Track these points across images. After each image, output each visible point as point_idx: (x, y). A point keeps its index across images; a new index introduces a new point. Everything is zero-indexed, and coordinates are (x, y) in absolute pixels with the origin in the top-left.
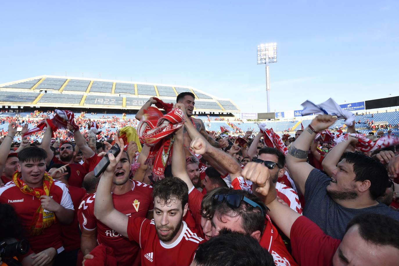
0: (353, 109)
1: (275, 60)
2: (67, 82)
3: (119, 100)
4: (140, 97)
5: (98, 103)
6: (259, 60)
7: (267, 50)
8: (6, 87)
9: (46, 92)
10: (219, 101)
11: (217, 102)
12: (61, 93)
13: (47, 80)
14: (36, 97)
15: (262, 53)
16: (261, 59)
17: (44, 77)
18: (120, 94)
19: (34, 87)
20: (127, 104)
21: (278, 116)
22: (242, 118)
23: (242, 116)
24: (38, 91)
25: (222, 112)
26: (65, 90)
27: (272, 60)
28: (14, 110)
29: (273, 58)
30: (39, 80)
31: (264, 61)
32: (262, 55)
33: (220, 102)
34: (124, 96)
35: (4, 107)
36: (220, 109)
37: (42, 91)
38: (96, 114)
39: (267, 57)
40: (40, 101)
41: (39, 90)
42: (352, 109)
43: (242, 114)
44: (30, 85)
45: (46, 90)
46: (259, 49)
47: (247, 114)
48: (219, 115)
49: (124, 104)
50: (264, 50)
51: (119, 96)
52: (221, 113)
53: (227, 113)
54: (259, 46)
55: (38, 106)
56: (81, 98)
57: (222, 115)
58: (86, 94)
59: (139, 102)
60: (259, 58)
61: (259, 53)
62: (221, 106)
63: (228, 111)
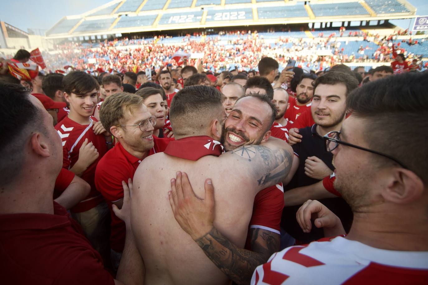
3: (198, 15)
4: (228, 7)
5: (173, 22)
8: (90, 16)
11: (361, 2)
12: (137, 14)
14: (113, 23)
18: (202, 6)
19: (113, 12)
20: (207, 20)
22: (415, 28)
23: (417, 24)
24: (116, 16)
25: (368, 19)
26: (142, 10)
30: (120, 3)
34: (206, 9)
36: (364, 13)
37: (121, 15)
38: (171, 37)
40: (115, 27)
44: (111, 10)
45: (126, 13)
48: (360, 27)
49: (204, 20)
51: (200, 10)
52: (364, 24)
53: (379, 21)
56: (154, 18)
57: (368, 26)
58: (161, 13)
59: (224, 15)
63: (383, 17)
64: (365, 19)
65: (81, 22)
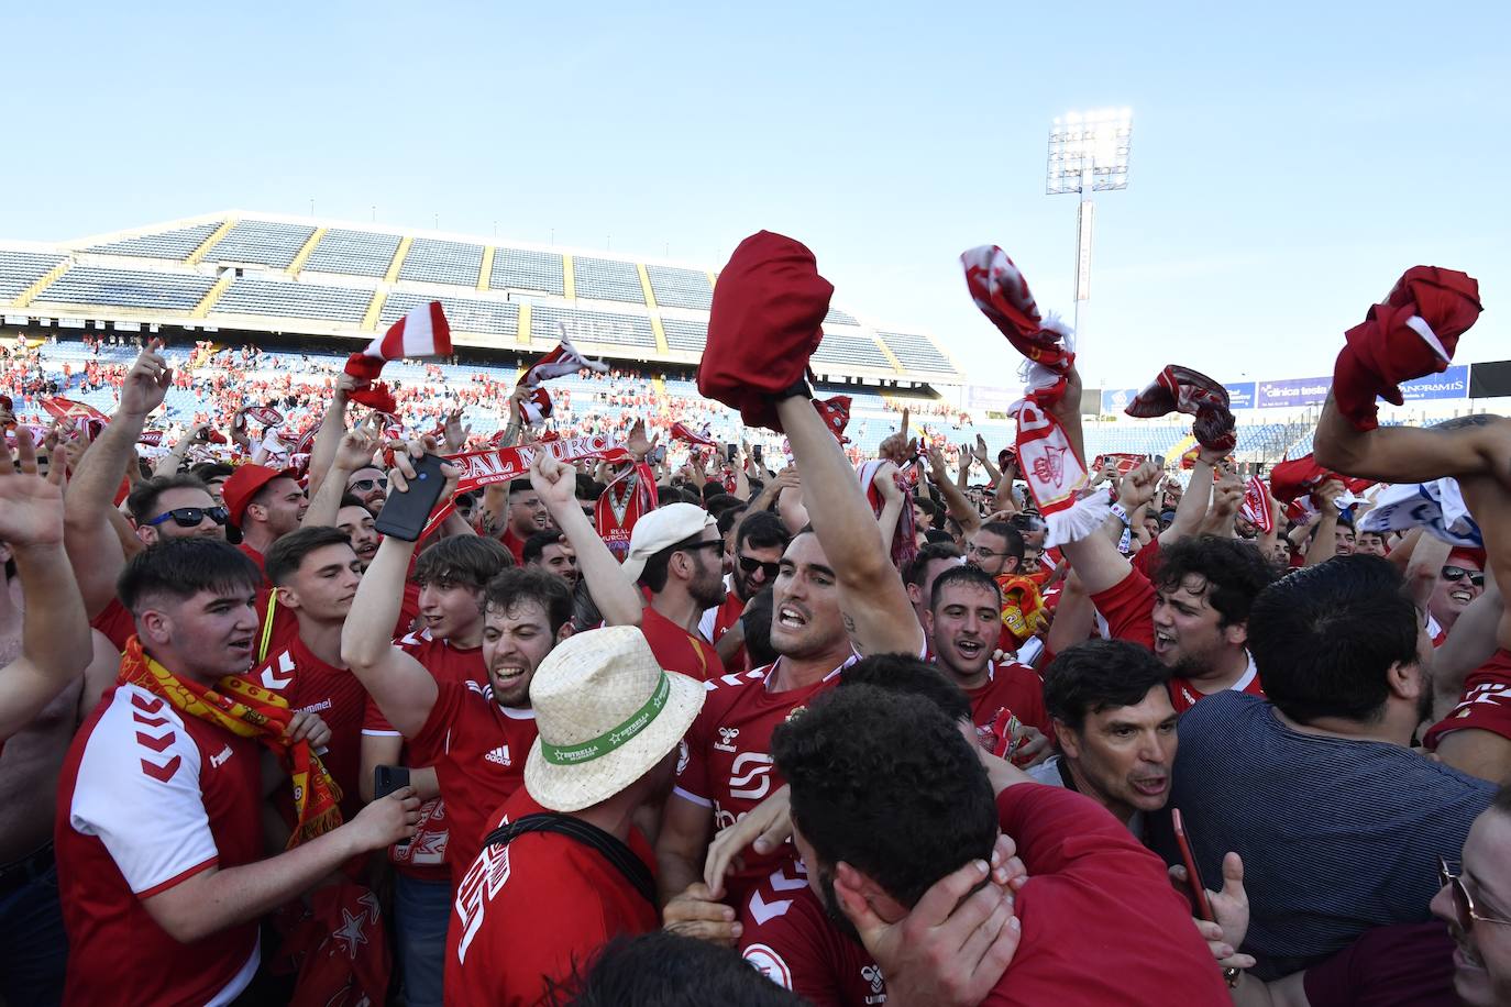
0: (1419, 392)
1: (1119, 180)
2: (315, 237)
3: (504, 316)
4: (585, 305)
6: (1055, 176)
7: (1088, 136)
8: (98, 251)
9: (239, 272)
10: (884, 335)
11: (878, 340)
12: (294, 279)
13: (243, 228)
14: (205, 293)
15: (1070, 147)
16: (1063, 175)
17: (233, 216)
18: (511, 290)
19: (196, 255)
20: (534, 333)
21: (1112, 402)
22: (970, 405)
23: (971, 397)
24: (210, 270)
25: (893, 378)
26: (309, 267)
27: (1105, 177)
28: (127, 335)
29: (1112, 171)
30: (216, 228)
31: (1074, 183)
32: (1066, 156)
33: (888, 339)
34: (525, 301)
35: (90, 324)
36: (884, 364)
37: (226, 269)
38: (419, 363)
39: (1089, 165)
40: (218, 309)
41: (216, 266)
42: (1412, 392)
43: (971, 388)
44: (182, 245)
45: (240, 266)
46: (1057, 131)
47: (989, 389)
48: (880, 389)
49: (525, 330)
50: (1078, 137)
51: (506, 302)
52: (887, 384)
53: (913, 384)
54: (1057, 121)
55: (212, 324)
56: (365, 300)
57: (894, 389)
58: (384, 288)
59: (579, 327)
60: (1056, 168)
61: (1056, 148)
62: (890, 355)
63: (920, 378)
64: (888, 377)
65: (60, 271)
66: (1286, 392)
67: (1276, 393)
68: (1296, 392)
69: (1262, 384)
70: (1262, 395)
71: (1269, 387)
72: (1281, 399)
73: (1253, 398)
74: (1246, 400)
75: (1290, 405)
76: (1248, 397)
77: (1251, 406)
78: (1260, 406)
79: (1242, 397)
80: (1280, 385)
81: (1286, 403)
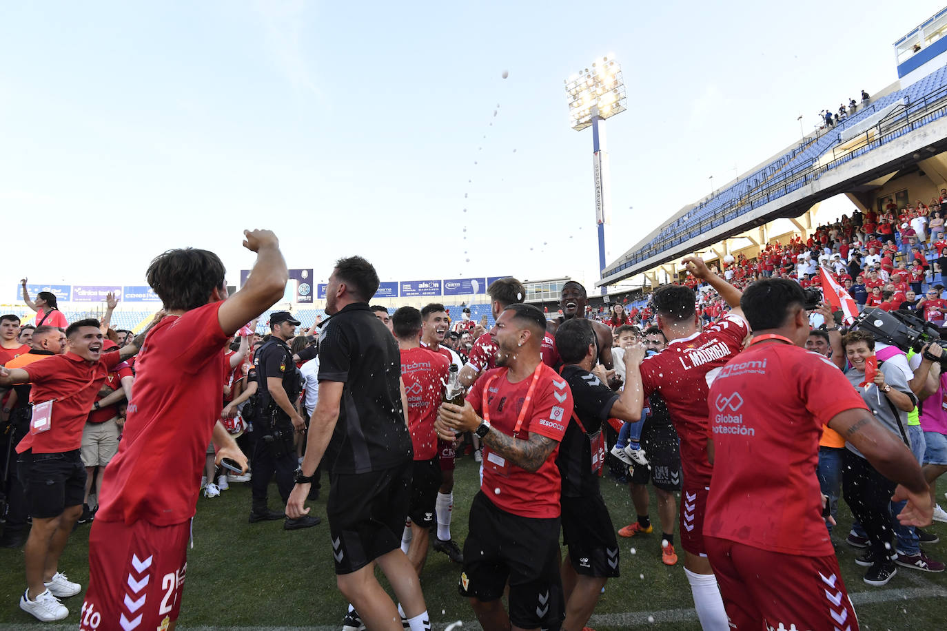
66: (90, 293)
67: (84, 293)
68: (95, 293)
69: (76, 287)
70: (75, 294)
71: (80, 289)
72: (86, 297)
73: (69, 295)
74: (65, 296)
75: (92, 301)
76: (67, 294)
77: (68, 300)
78: (74, 300)
79: (62, 294)
80: (86, 288)
81: (90, 300)
